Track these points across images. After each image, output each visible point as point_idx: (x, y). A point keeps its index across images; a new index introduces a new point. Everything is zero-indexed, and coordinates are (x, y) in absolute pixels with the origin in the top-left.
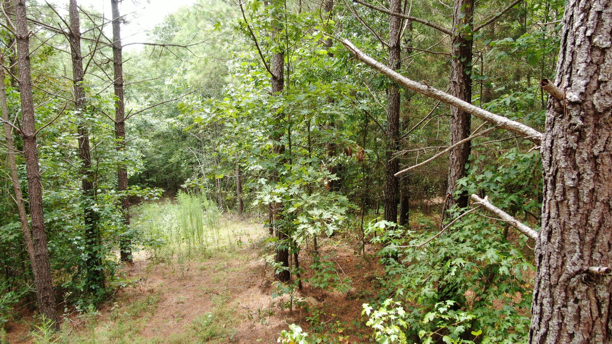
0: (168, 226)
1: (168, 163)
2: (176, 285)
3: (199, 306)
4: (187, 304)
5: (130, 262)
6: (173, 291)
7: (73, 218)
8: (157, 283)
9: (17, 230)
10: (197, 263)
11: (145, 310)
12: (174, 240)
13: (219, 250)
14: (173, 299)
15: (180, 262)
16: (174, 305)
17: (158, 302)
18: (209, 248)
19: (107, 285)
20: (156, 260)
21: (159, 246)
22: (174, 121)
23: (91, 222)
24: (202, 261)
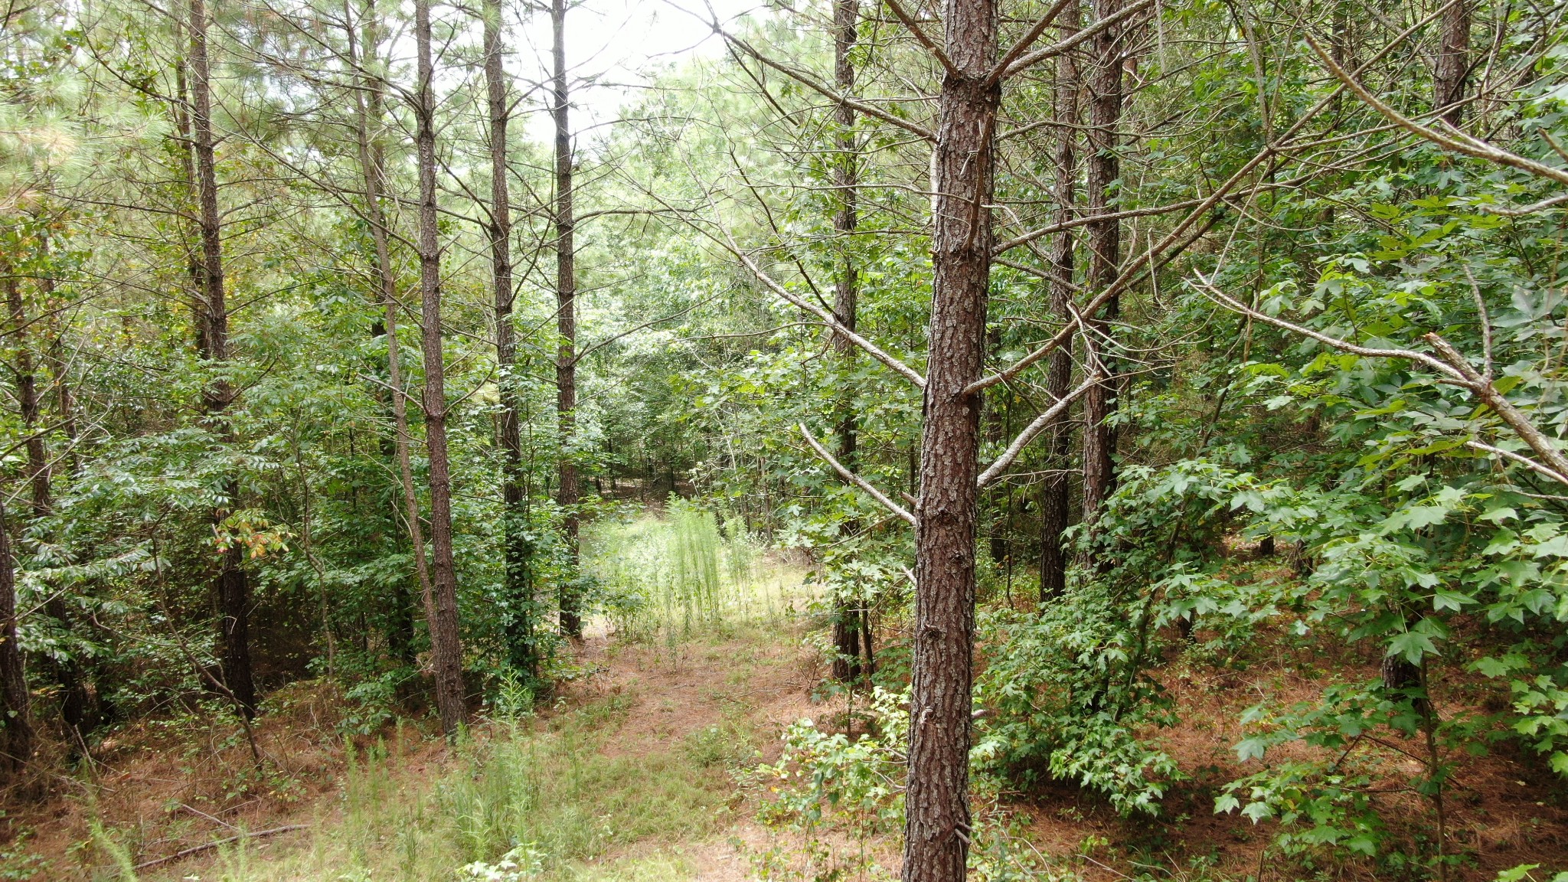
0: (650, 570)
1: (656, 424)
2: (662, 683)
3: (699, 717)
4: (678, 713)
5: (578, 637)
6: (656, 692)
7: (490, 551)
8: (628, 678)
9: (401, 567)
10: (701, 648)
11: (605, 718)
12: (662, 600)
13: (747, 624)
14: (653, 704)
15: (671, 642)
16: (657, 714)
17: (629, 706)
18: (729, 619)
19: (541, 674)
20: (627, 638)
21: (632, 610)
22: (670, 337)
23: (517, 560)
24: (713, 643)
